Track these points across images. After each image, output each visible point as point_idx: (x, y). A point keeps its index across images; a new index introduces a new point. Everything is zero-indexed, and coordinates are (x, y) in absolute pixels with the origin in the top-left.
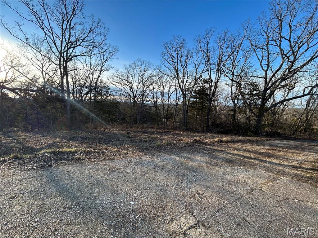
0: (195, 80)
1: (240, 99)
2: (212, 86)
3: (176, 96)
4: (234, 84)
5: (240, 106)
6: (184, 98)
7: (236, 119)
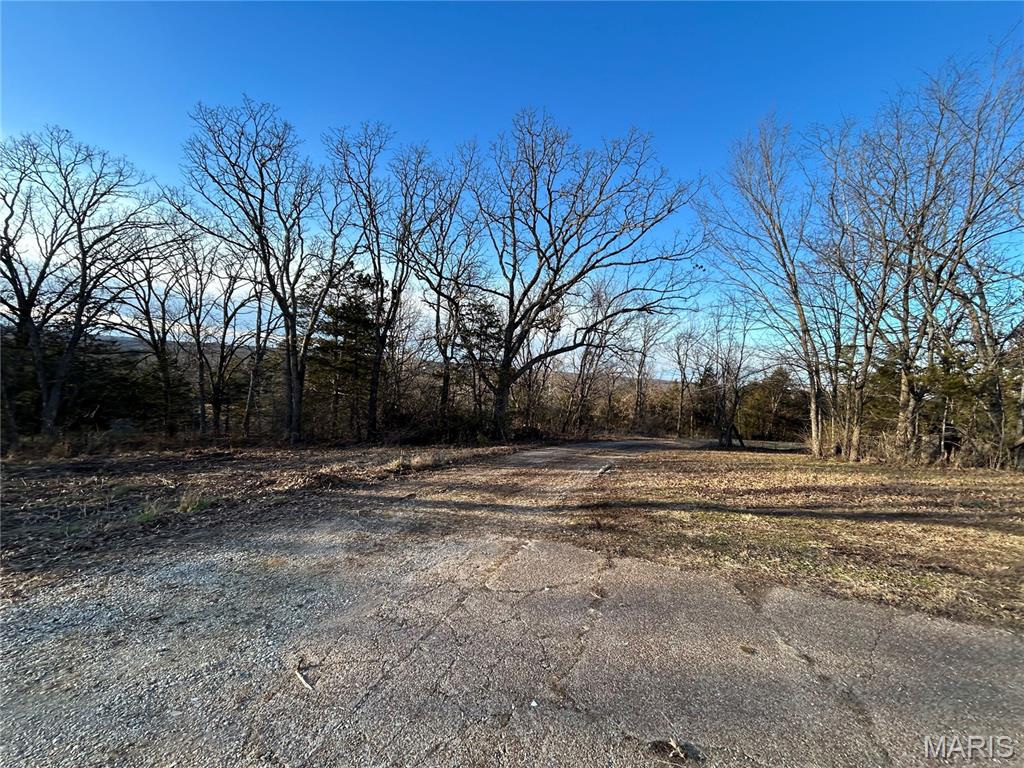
0: (331, 271)
1: (458, 345)
2: (383, 300)
3: (259, 317)
4: (444, 303)
5: (458, 364)
6: (290, 327)
7: (450, 400)
